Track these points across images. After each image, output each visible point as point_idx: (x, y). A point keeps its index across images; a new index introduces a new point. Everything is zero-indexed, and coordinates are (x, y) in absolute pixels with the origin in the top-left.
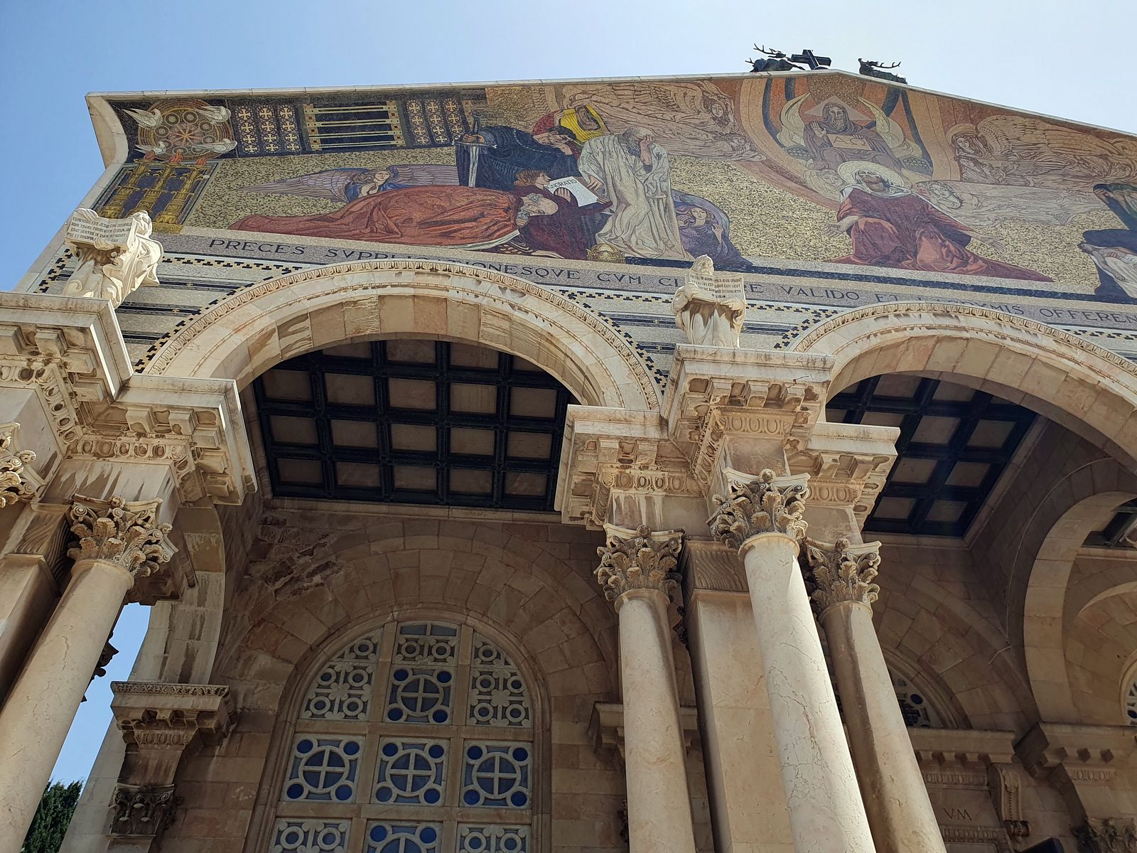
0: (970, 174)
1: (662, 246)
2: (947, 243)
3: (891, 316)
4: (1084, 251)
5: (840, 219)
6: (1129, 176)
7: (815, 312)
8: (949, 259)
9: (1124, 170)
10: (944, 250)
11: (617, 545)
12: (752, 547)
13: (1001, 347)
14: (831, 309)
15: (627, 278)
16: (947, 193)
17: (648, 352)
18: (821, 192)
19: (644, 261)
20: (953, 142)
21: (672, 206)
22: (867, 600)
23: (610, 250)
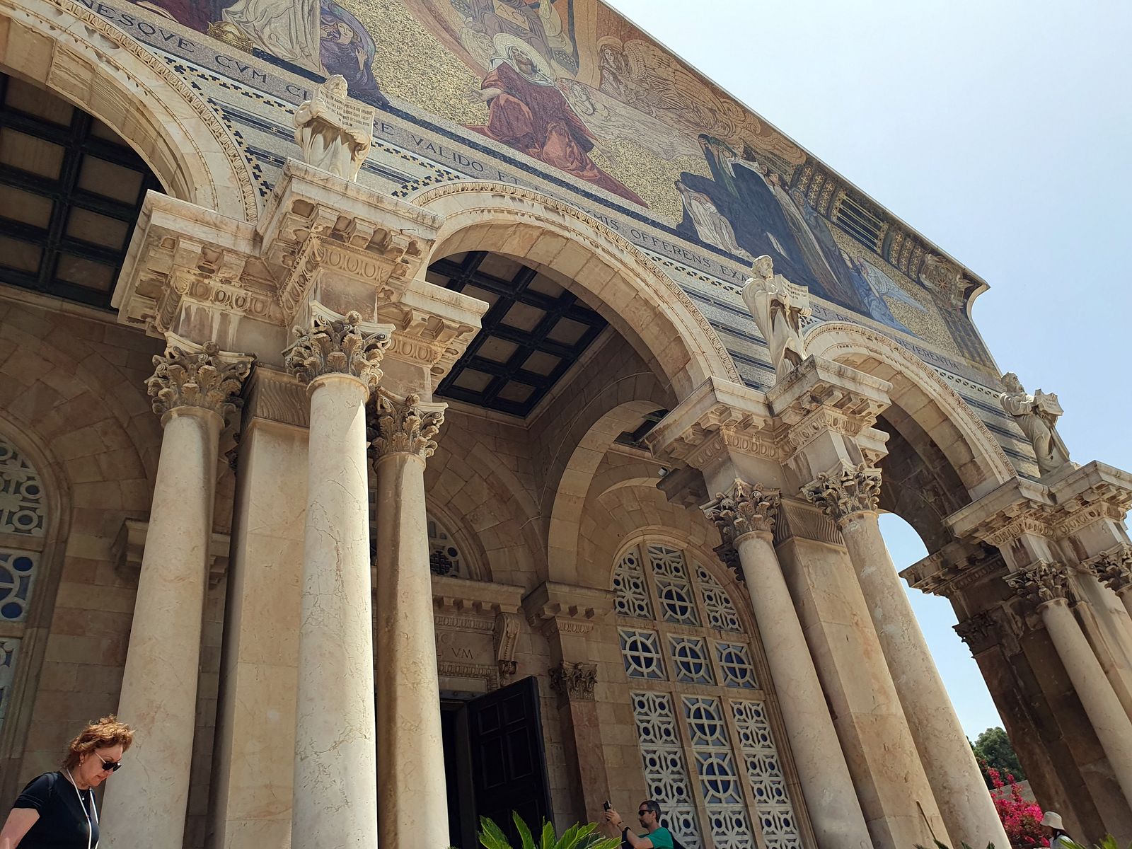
0: (608, 87)
1: (298, 51)
2: (573, 144)
3: (507, 197)
4: (678, 189)
5: (484, 87)
6: (727, 135)
7: (439, 171)
8: (571, 159)
9: (724, 129)
10: (568, 150)
11: (177, 356)
12: (322, 385)
13: (593, 254)
14: (454, 173)
15: (250, 71)
16: (584, 98)
17: (258, 159)
18: (473, 55)
19: (274, 60)
20: (602, 51)
21: (318, 11)
22: (424, 454)
23: (236, 32)
